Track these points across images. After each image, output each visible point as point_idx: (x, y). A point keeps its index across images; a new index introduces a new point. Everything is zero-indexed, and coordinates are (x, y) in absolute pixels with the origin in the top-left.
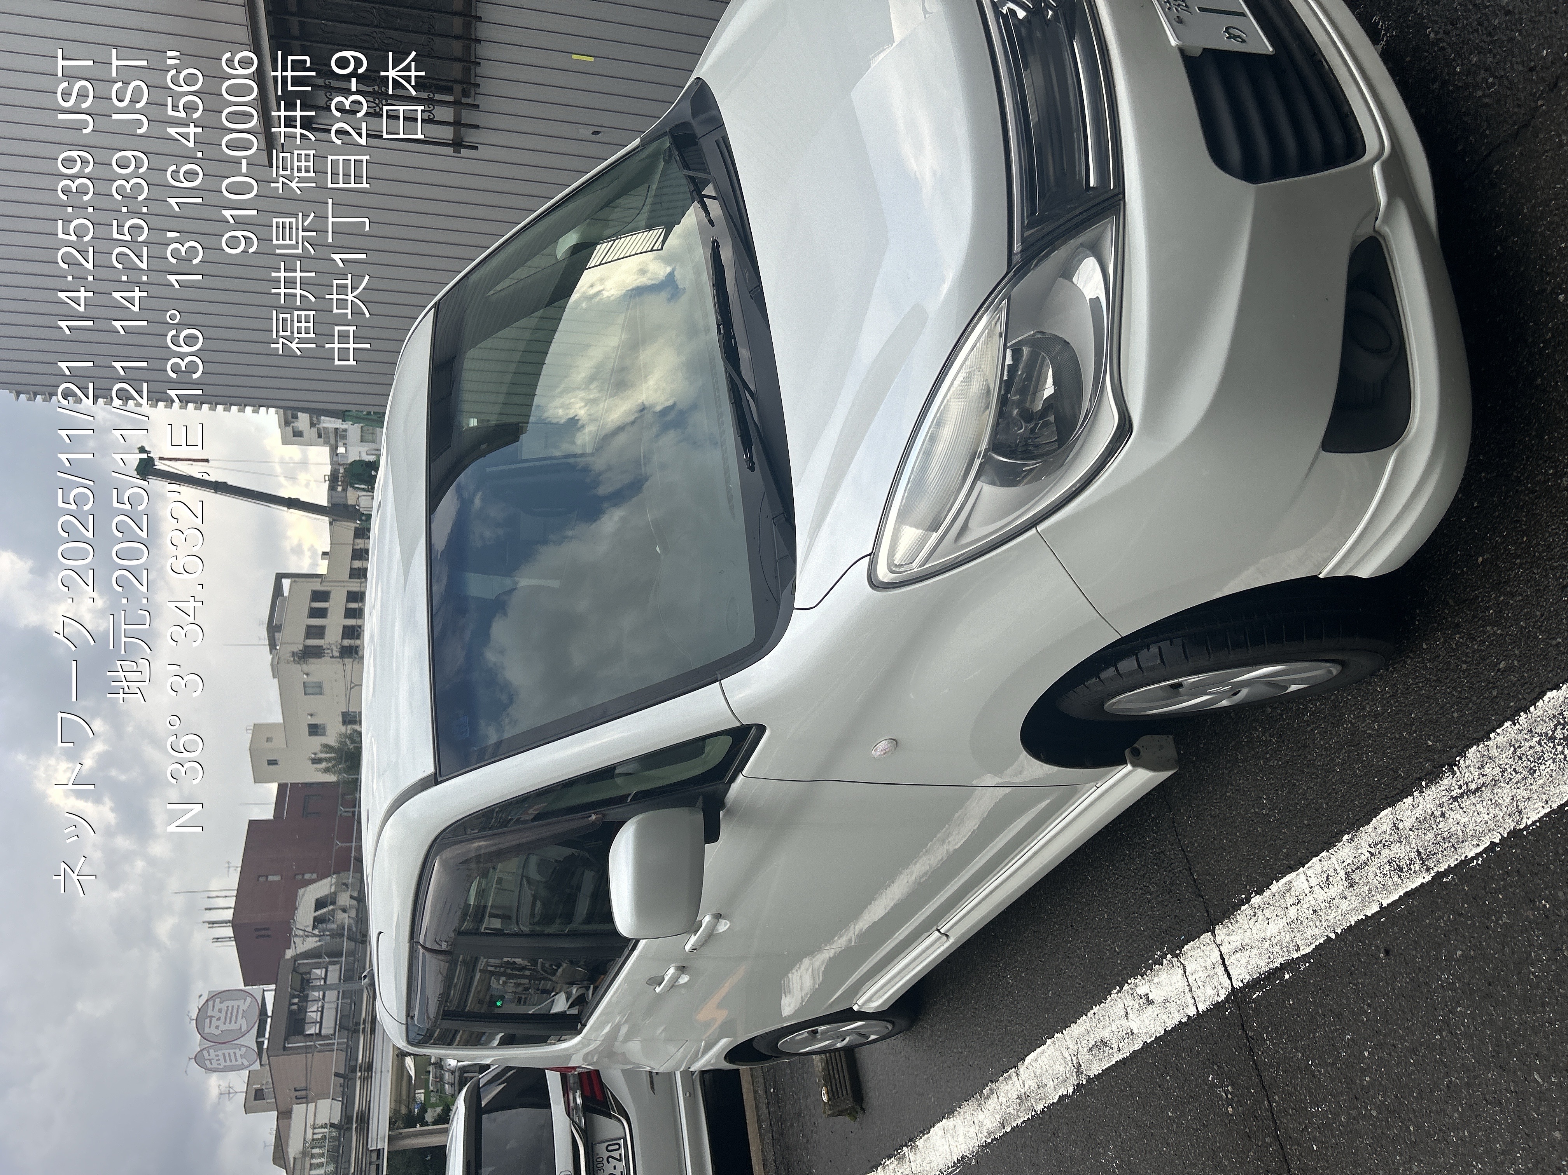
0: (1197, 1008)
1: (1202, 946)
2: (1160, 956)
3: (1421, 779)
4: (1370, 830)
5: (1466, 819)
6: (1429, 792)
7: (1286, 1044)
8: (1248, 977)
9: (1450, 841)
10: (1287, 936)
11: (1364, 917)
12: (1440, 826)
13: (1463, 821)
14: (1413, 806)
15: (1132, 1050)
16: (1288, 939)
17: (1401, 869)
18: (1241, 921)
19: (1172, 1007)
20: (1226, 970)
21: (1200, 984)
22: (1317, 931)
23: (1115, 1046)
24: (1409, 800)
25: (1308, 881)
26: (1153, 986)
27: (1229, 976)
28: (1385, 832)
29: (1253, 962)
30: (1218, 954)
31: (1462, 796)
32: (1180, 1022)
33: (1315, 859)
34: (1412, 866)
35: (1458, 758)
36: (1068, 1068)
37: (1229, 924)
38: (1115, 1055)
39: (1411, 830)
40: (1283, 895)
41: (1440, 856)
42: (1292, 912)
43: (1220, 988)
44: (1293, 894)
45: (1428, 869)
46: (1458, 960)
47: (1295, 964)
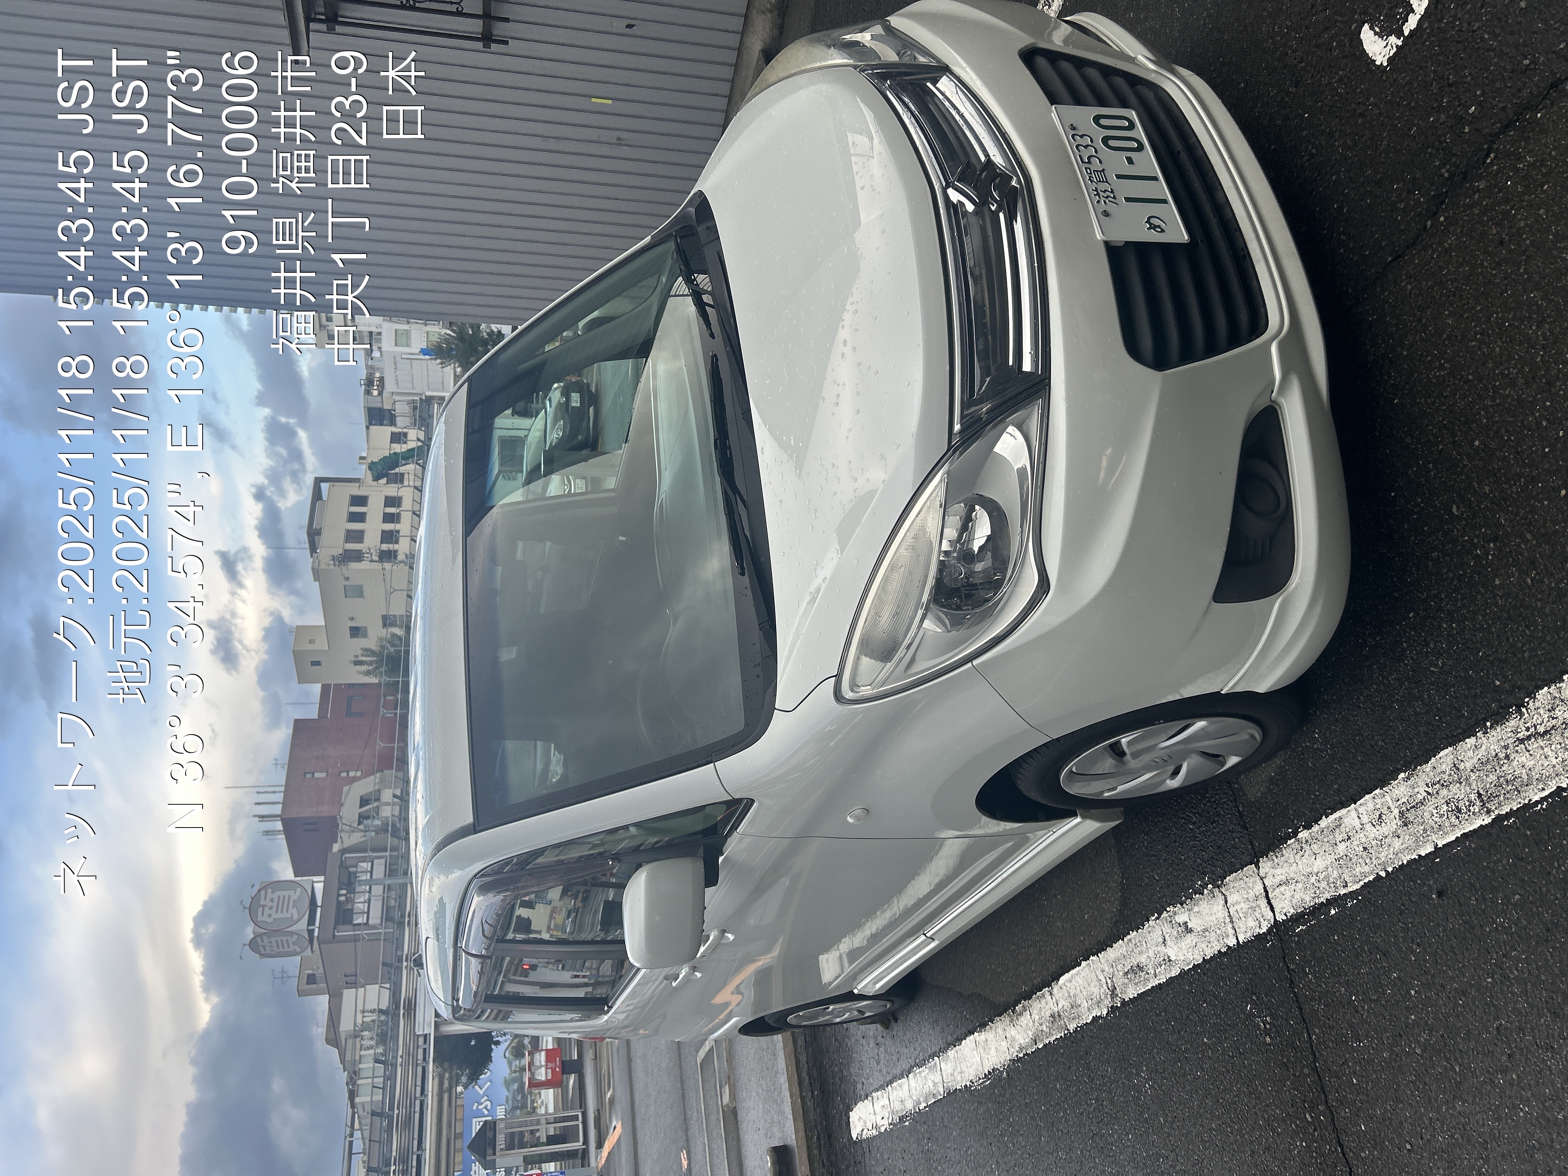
0: (1237, 939)
1: (1245, 878)
2: (1200, 885)
3: (1486, 719)
4: (1428, 769)
5: (1532, 762)
6: (1494, 733)
7: (1329, 978)
8: (1292, 911)
9: (1514, 783)
10: (1335, 872)
11: (1417, 857)
12: (1504, 769)
13: (1528, 764)
14: (1476, 746)
15: (1168, 976)
16: (1335, 874)
17: (1459, 811)
18: (1287, 855)
19: (1212, 937)
20: (1269, 903)
21: (1241, 915)
22: (1367, 869)
23: (1153, 972)
24: (1471, 741)
25: (1359, 818)
26: (1193, 915)
27: (1272, 909)
28: (1444, 772)
29: (1298, 896)
30: (1262, 887)
31: (1529, 738)
32: (1219, 951)
33: (1367, 797)
34: (1471, 808)
35: (1526, 700)
36: (1102, 990)
37: (1274, 858)
38: (1151, 980)
39: (1472, 771)
40: (1333, 831)
41: (1502, 798)
42: (1342, 848)
43: (1262, 920)
44: (1343, 830)
45: (1489, 812)
46: (1515, 905)
47: (1342, 900)
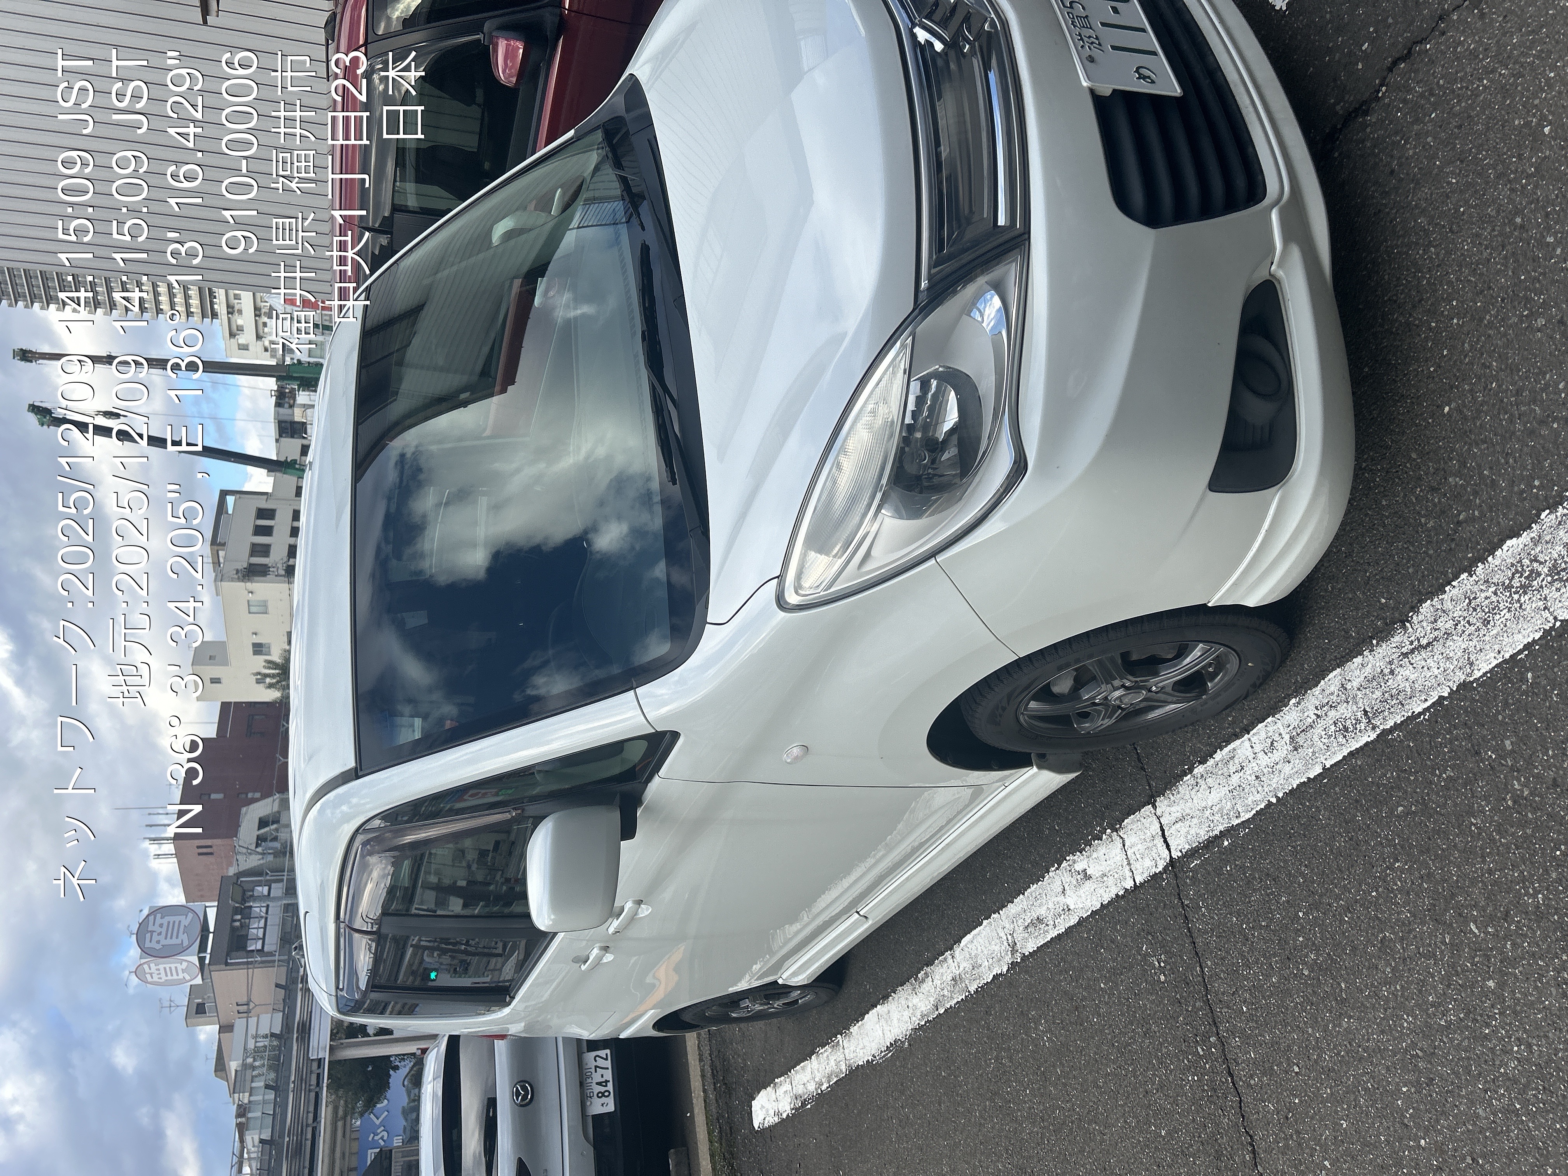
0: (1134, 880)
1: (1142, 819)
2: (1099, 831)
3: (1372, 638)
4: (1317, 693)
5: (1416, 675)
6: (1380, 650)
7: (1221, 909)
8: (1187, 847)
9: (1398, 697)
10: (1229, 803)
11: (1306, 780)
12: (1388, 684)
13: (1413, 677)
14: (1362, 665)
15: (1067, 926)
16: (1229, 806)
17: (1346, 729)
18: (1183, 792)
19: (1110, 881)
20: (1165, 841)
21: (1138, 856)
22: (1258, 797)
23: (1052, 923)
24: (1358, 660)
25: (1252, 747)
26: (1091, 861)
27: (1168, 847)
28: (1332, 694)
29: (1192, 832)
30: (1158, 826)
31: (1412, 651)
32: (1117, 895)
33: (1260, 726)
34: (1358, 726)
35: (1410, 614)
36: (1003, 948)
37: (1171, 796)
38: (1051, 932)
39: (1359, 689)
40: (1227, 763)
41: (1386, 713)
42: (1235, 780)
43: (1158, 859)
44: (1236, 761)
45: (1374, 728)
46: (1398, 816)
47: (1235, 831)
